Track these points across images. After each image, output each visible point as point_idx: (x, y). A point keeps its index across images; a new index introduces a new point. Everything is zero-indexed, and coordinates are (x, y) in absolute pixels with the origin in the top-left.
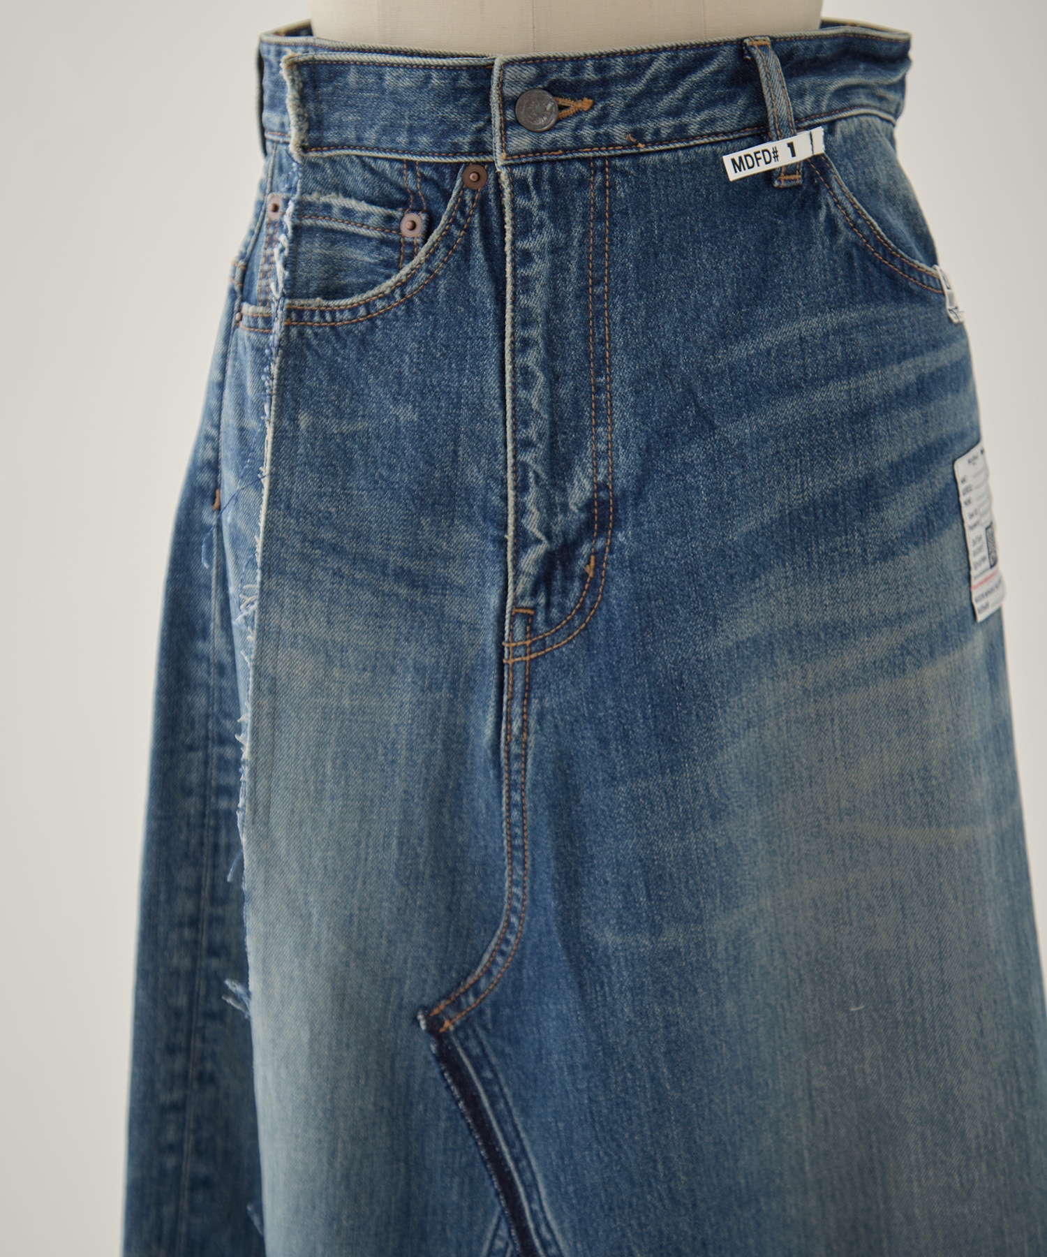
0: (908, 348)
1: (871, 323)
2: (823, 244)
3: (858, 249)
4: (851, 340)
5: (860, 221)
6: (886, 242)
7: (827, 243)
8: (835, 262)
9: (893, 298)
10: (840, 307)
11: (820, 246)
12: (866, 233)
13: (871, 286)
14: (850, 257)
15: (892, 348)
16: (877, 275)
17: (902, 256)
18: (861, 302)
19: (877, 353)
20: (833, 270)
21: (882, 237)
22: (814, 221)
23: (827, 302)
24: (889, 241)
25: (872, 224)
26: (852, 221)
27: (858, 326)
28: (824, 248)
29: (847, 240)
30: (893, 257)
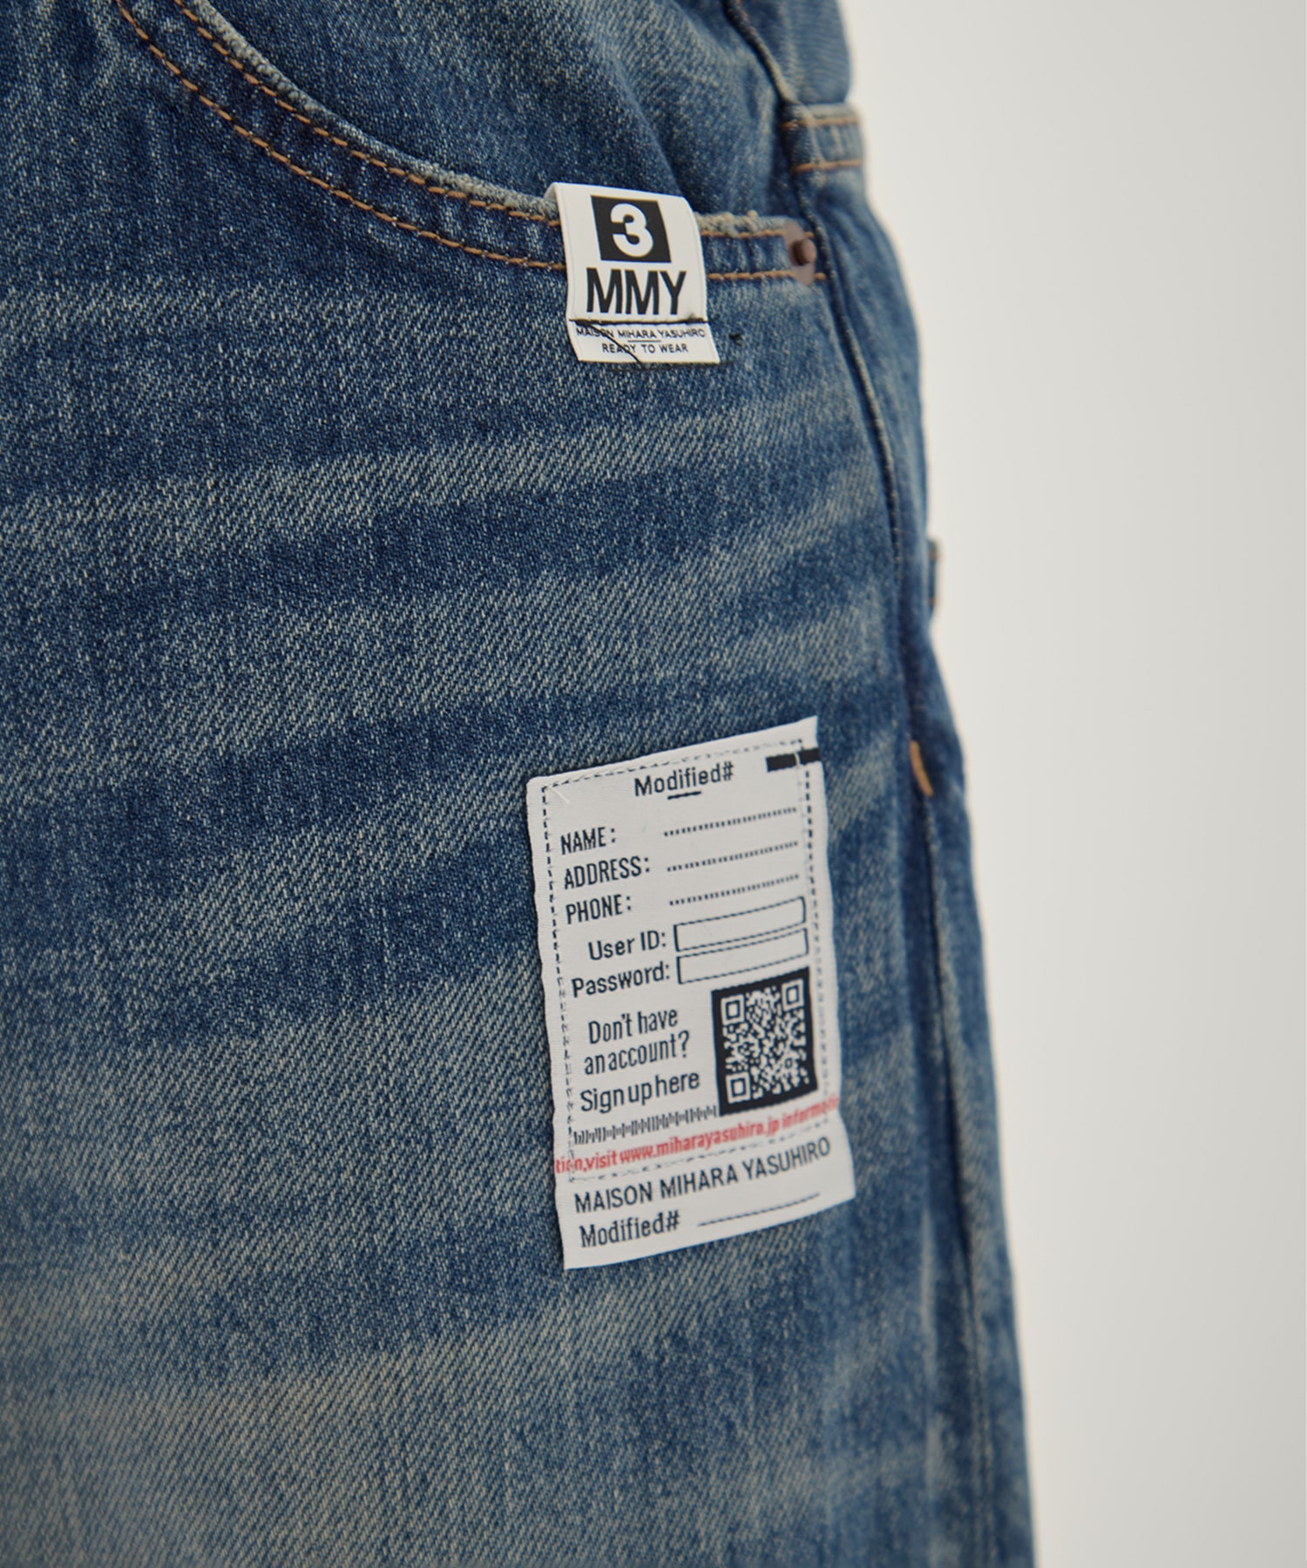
0: (349, 422)
1: (195, 334)
2: (44, 85)
3: (170, 108)
4: (110, 376)
5: (168, 25)
6: (284, 95)
7: (63, 80)
8: (84, 141)
9: (300, 266)
10: (84, 274)
11: (37, 91)
12: (195, 61)
13: (210, 222)
14: (135, 130)
15: (272, 415)
16: (233, 186)
17: (354, 144)
18: (162, 267)
19: (209, 426)
20: (75, 164)
21: (264, 77)
22: (17, 15)
23: (40, 258)
24: (296, 93)
25: (218, 37)
26: (144, 25)
27: (143, 338)
28: (47, 96)
29: (123, 77)
30: (307, 139)
